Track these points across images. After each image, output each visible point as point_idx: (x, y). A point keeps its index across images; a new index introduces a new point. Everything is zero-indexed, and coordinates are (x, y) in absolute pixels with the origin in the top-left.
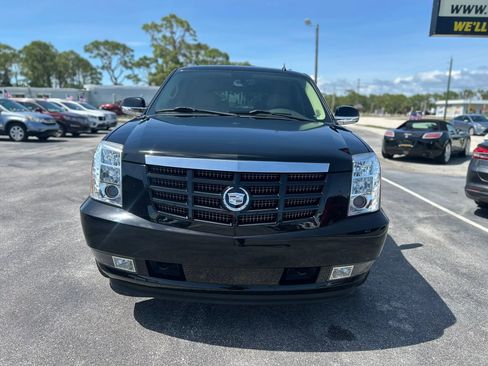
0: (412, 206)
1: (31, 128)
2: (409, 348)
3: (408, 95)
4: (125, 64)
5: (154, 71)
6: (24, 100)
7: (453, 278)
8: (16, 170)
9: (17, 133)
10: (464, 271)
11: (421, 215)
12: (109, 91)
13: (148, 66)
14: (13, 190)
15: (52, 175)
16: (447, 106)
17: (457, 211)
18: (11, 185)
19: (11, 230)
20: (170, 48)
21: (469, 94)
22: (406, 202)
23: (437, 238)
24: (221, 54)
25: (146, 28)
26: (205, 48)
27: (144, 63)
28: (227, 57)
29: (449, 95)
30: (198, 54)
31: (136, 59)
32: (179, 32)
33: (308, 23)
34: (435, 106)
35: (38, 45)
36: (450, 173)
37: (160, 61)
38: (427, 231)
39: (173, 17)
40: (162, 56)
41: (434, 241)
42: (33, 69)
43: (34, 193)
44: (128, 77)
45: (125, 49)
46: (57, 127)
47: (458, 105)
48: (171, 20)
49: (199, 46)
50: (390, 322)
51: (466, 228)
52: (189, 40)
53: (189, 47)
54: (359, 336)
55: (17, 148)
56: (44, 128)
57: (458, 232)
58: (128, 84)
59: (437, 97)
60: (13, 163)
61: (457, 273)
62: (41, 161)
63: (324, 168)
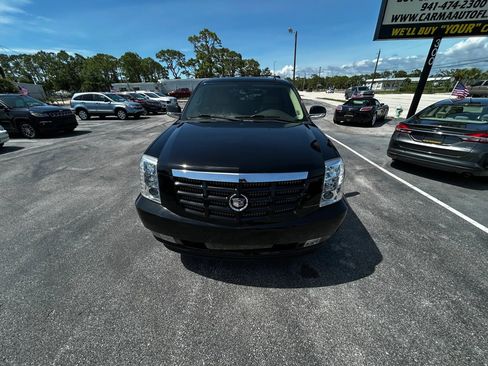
0: (351, 161)
1: (129, 111)
2: (353, 284)
3: (349, 76)
4: (180, 64)
5: (197, 68)
6: (125, 93)
7: (379, 220)
8: (120, 141)
9: (122, 114)
10: (386, 214)
11: (358, 168)
12: (172, 83)
13: (194, 65)
14: (117, 158)
15: (139, 144)
16: (374, 82)
17: (380, 164)
18: (116, 153)
19: (114, 188)
20: (206, 52)
21: (387, 74)
22: (349, 158)
23: (368, 186)
24: (237, 55)
25: (191, 39)
26: (227, 51)
27: (191, 63)
28: (241, 57)
29: (376, 75)
30: (223, 55)
31: (187, 61)
32: (211, 41)
33: (290, 31)
34: (365, 83)
35: (129, 55)
36: (375, 133)
37: (201, 61)
38: (362, 181)
39: (206, 30)
40: (201, 58)
41: (366, 189)
42: (129, 70)
43: (128, 160)
44: (183, 73)
45: (180, 55)
46: (143, 109)
47: (379, 82)
48: (206, 33)
49: (224, 50)
50: (341, 261)
51: (386, 178)
52: (217, 47)
53: (217, 51)
54: (320, 274)
55: (122, 125)
56: (137, 111)
57: (380, 181)
58: (184, 77)
59: (367, 77)
60: (120, 136)
61: (381, 216)
62: (135, 133)
63: (304, 175)
